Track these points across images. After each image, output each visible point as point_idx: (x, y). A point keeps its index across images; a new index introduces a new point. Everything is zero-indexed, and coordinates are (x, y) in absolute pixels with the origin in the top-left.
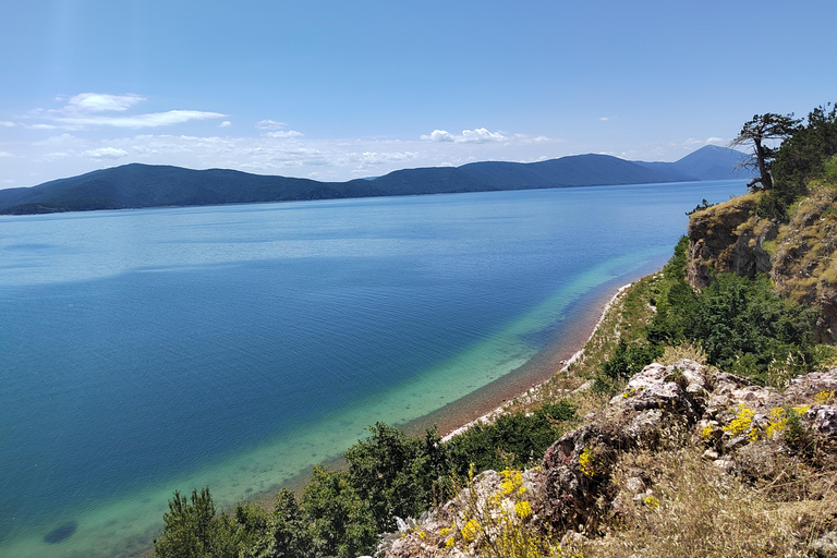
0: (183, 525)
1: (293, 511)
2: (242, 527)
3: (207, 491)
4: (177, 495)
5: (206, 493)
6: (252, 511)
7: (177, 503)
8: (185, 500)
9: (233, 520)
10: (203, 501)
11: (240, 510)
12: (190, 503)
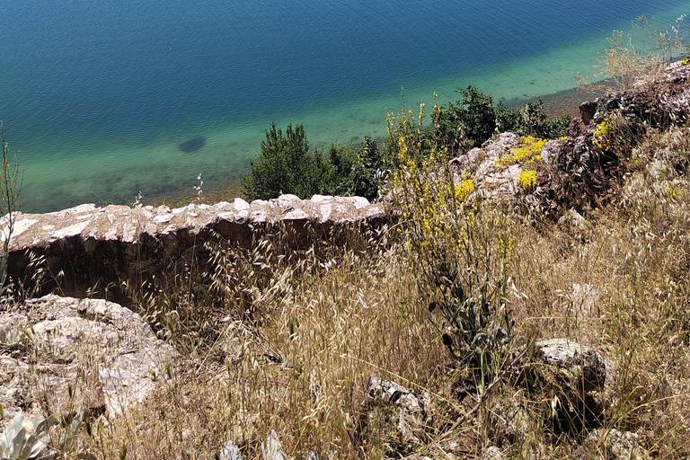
0: (276, 154)
1: (374, 161)
2: (334, 168)
3: (302, 127)
4: (274, 127)
5: (300, 129)
6: (345, 156)
7: (274, 134)
8: (280, 132)
9: (326, 160)
10: (297, 136)
11: (334, 152)
12: (284, 135)
